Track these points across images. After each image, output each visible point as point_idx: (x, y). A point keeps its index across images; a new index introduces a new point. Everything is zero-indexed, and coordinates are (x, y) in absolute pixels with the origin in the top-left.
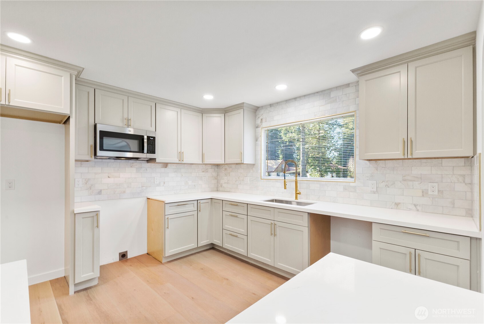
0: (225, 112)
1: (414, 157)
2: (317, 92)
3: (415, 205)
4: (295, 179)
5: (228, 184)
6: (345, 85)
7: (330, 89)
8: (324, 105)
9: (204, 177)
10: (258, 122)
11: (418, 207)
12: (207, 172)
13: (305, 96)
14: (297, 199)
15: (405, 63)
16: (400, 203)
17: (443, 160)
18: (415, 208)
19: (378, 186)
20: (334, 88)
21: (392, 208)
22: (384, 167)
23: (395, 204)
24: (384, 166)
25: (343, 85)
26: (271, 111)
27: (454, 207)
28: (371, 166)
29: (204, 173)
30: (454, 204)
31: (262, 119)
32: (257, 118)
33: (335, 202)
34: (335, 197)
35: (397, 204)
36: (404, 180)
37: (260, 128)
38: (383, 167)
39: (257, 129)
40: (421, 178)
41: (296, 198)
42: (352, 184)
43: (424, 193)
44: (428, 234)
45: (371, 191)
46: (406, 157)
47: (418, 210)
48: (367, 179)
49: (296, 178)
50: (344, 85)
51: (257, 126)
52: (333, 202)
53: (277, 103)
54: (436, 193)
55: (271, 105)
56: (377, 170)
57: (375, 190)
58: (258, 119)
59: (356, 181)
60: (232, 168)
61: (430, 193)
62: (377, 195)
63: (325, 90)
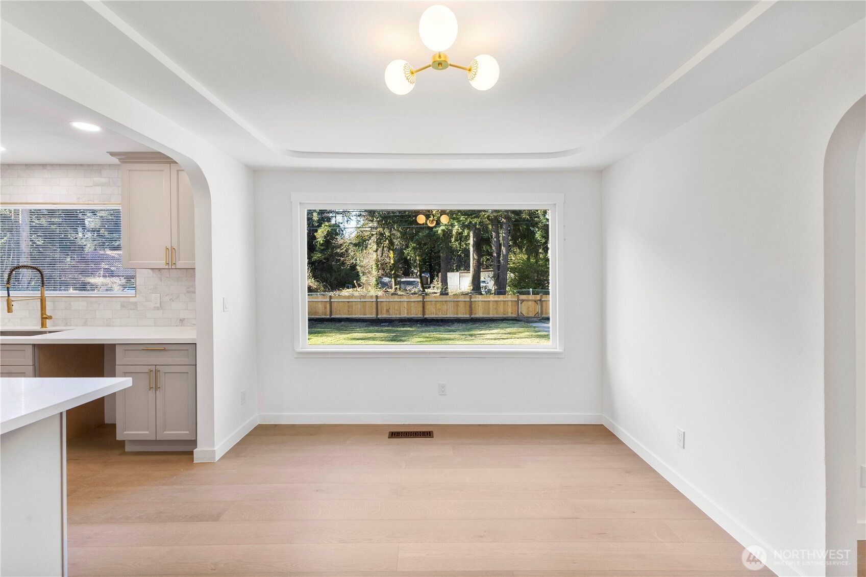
7: (100, 165)
8: (92, 186)
13: (60, 165)
14: (45, 328)
15: (167, 162)
16: (185, 319)
19: (162, 301)
21: (177, 326)
23: (180, 320)
24: (169, 276)
28: (154, 275)
33: (109, 326)
35: (182, 320)
36: (188, 292)
38: (167, 278)
41: (43, 325)
42: (132, 300)
44: (167, 347)
45: (154, 307)
46: (170, 268)
48: (150, 293)
52: (106, 326)
56: (161, 281)
57: (158, 305)
59: (137, 295)
62: (161, 311)
63: (93, 165)
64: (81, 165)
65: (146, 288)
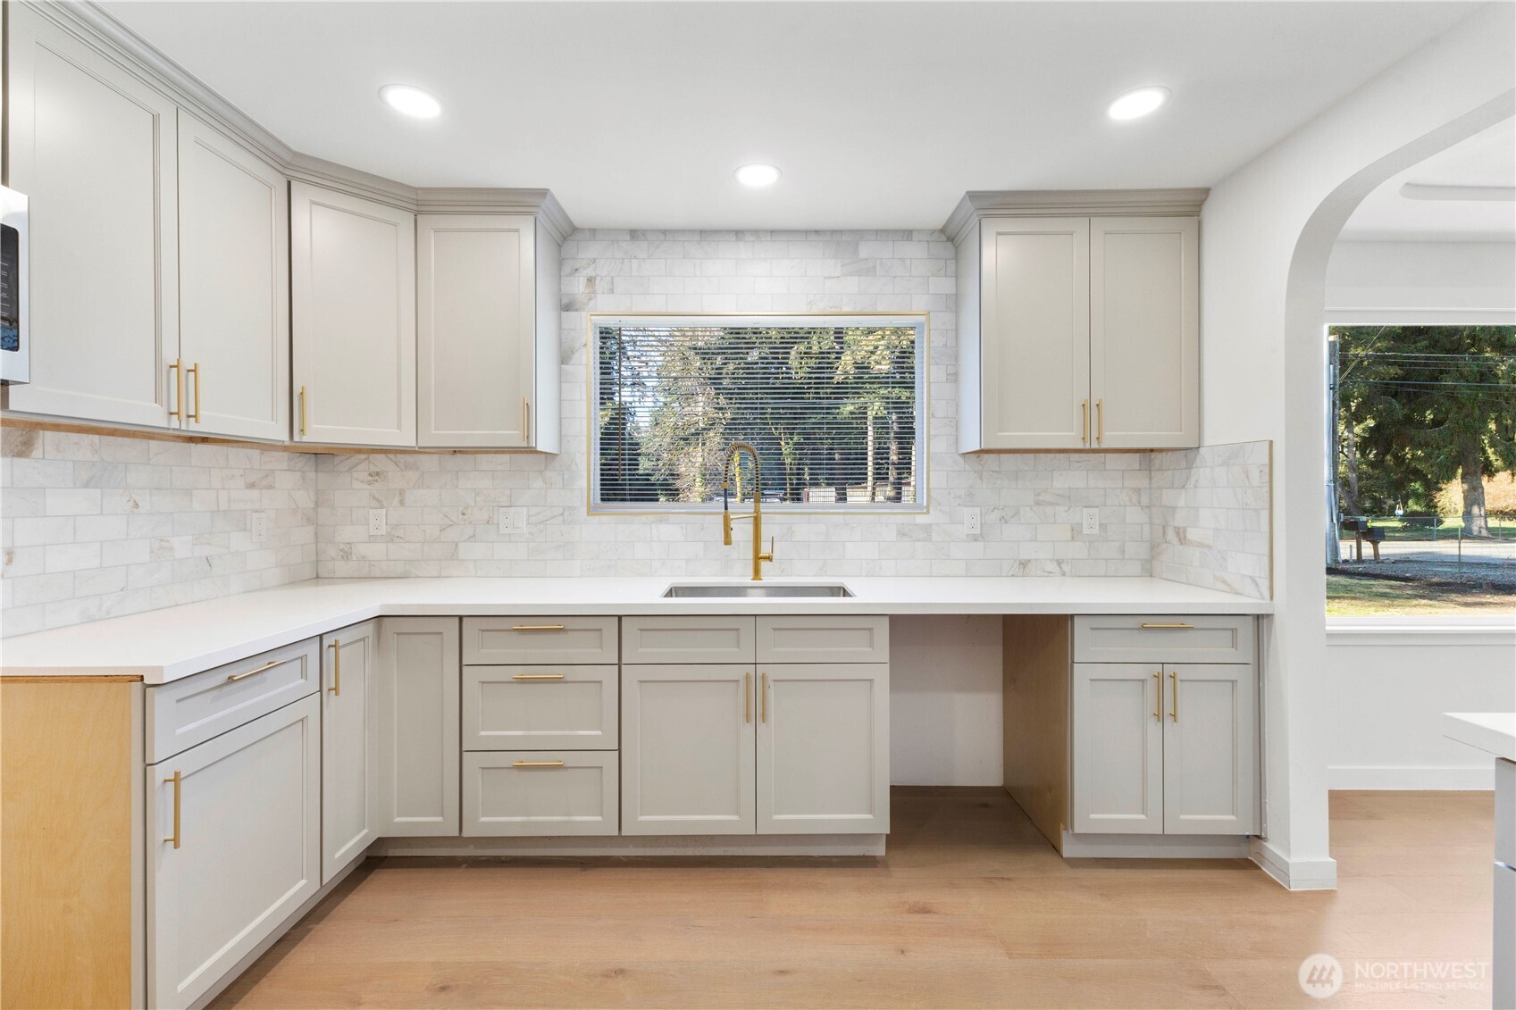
0: (415, 208)
1: (1104, 446)
2: (817, 232)
3: (1059, 563)
4: (753, 510)
5: (392, 541)
6: (901, 231)
7: (857, 231)
9: (256, 511)
10: (578, 287)
11: (1066, 568)
12: (270, 487)
13: (772, 232)
14: (760, 579)
15: (1084, 215)
16: (1029, 561)
17: (1108, 456)
18: (1058, 569)
19: (983, 522)
20: (869, 230)
21: (1013, 576)
22: (997, 472)
23: (1021, 563)
25: (893, 231)
26: (636, 258)
27: (1123, 559)
28: (967, 467)
29: (255, 493)
30: (1124, 551)
31: (590, 280)
32: (567, 269)
33: (872, 576)
34: (873, 560)
35: (1024, 564)
36: (1038, 503)
37: (584, 314)
38: (993, 472)
39: (564, 314)
40: (1070, 497)
41: (757, 573)
42: (920, 519)
43: (1076, 532)
44: (1189, 622)
45: (968, 535)
46: (1088, 446)
47: (1064, 574)
48: (959, 505)
49: (755, 507)
50: (897, 231)
51: (565, 301)
52: (866, 576)
53: (665, 232)
54: (1096, 531)
55: (635, 234)
56: (981, 478)
57: (978, 531)
58: (570, 275)
59: (931, 510)
60: (417, 469)
61: (1086, 531)
62: (982, 544)
63: (841, 231)
64: (816, 231)
65: (949, 493)
